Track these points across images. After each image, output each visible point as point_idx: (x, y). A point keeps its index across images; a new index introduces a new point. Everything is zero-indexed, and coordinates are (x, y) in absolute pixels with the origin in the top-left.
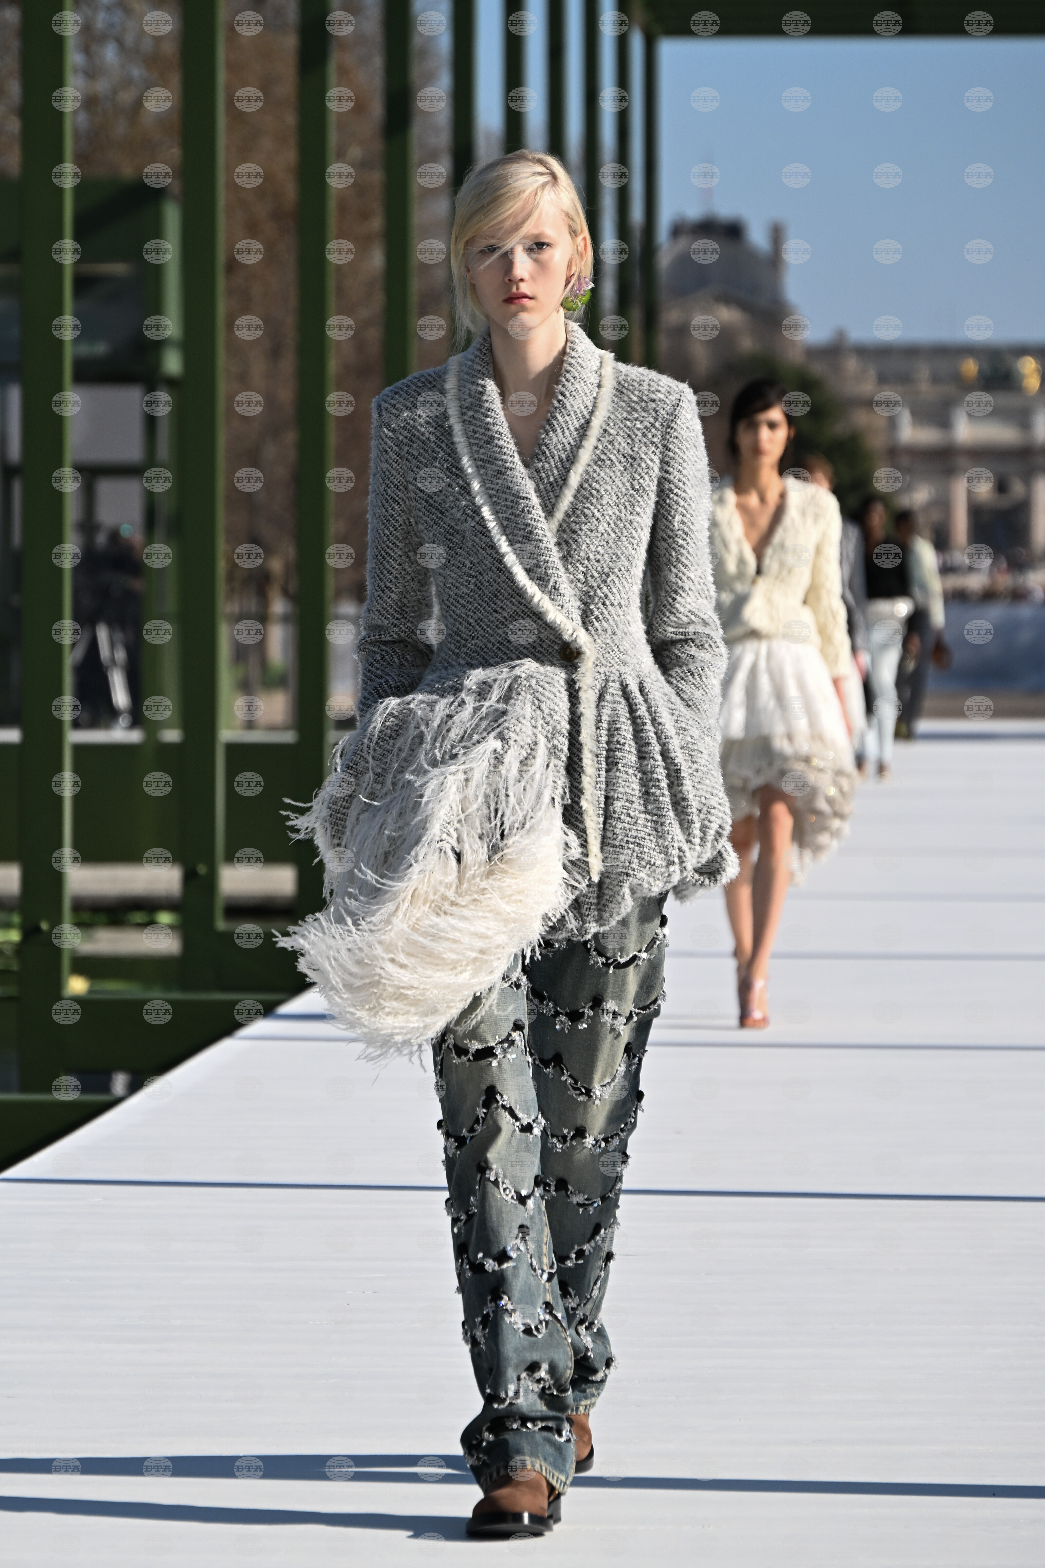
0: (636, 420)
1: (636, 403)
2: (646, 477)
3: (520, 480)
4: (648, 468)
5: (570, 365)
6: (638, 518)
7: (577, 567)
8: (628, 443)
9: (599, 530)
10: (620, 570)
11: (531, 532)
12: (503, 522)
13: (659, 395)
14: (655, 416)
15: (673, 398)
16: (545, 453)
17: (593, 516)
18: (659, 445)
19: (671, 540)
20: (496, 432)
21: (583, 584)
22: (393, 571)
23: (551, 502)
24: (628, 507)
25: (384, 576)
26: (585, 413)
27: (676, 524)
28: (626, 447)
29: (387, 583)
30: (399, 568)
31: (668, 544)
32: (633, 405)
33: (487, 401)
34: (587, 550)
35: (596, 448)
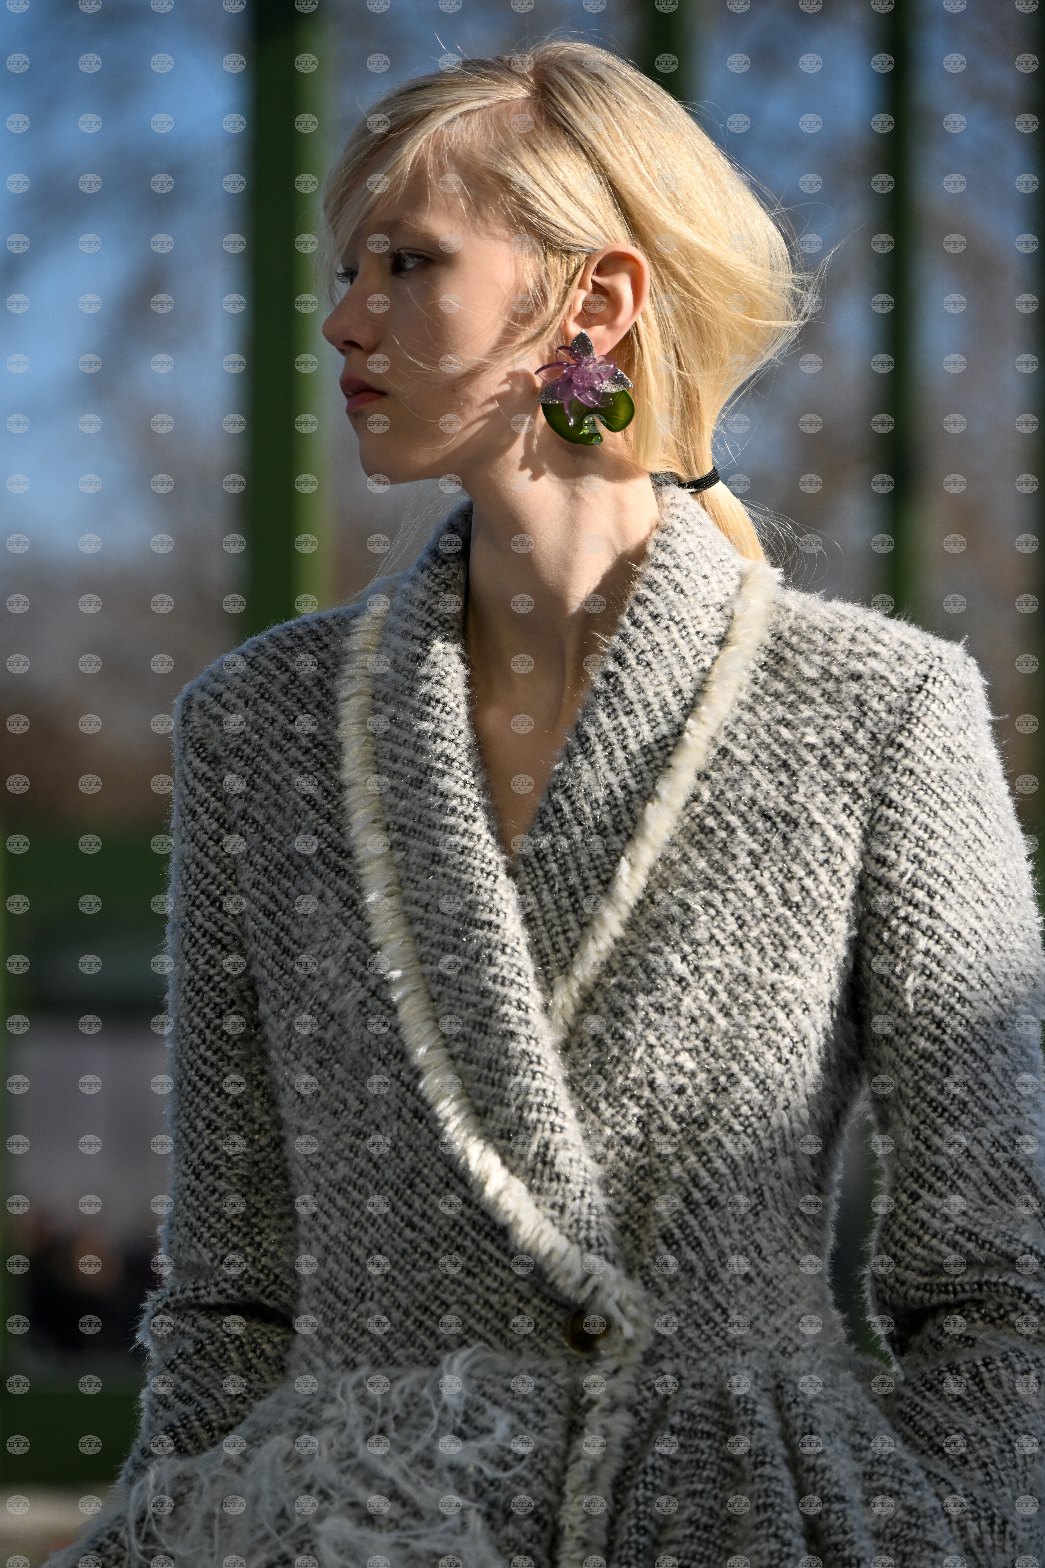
0: (807, 725)
1: (813, 682)
2: (823, 874)
3: (479, 879)
4: (830, 850)
5: (651, 584)
6: (792, 981)
7: (623, 1106)
8: (781, 784)
9: (683, 1009)
10: (736, 1114)
11: (490, 1011)
12: (432, 986)
13: (873, 663)
14: (855, 714)
15: (910, 674)
16: (561, 810)
17: (670, 972)
18: (863, 791)
19: (903, 1041)
20: (438, 758)
21: (640, 1149)
22: (219, 1122)
23: (568, 940)
24: (769, 949)
25: (200, 1135)
26: (675, 707)
27: (909, 999)
28: (773, 793)
29: (206, 1154)
30: (237, 1115)
31: (897, 1050)
32: (803, 687)
33: (428, 678)
34: (647, 1060)
35: (696, 798)
